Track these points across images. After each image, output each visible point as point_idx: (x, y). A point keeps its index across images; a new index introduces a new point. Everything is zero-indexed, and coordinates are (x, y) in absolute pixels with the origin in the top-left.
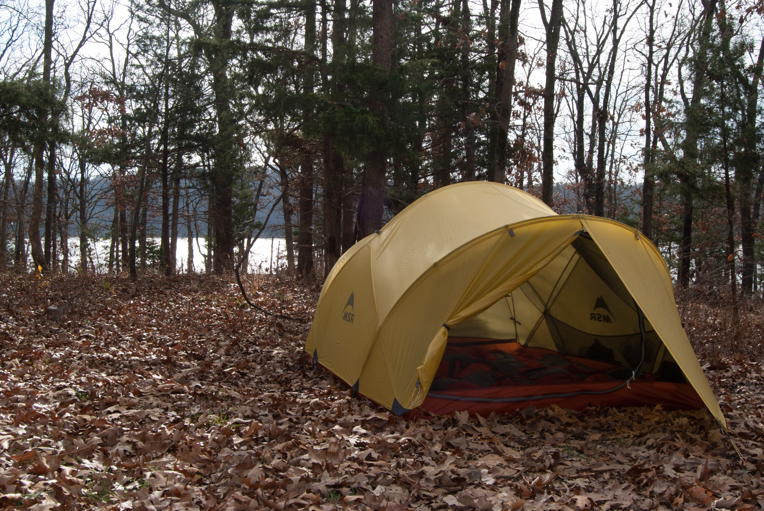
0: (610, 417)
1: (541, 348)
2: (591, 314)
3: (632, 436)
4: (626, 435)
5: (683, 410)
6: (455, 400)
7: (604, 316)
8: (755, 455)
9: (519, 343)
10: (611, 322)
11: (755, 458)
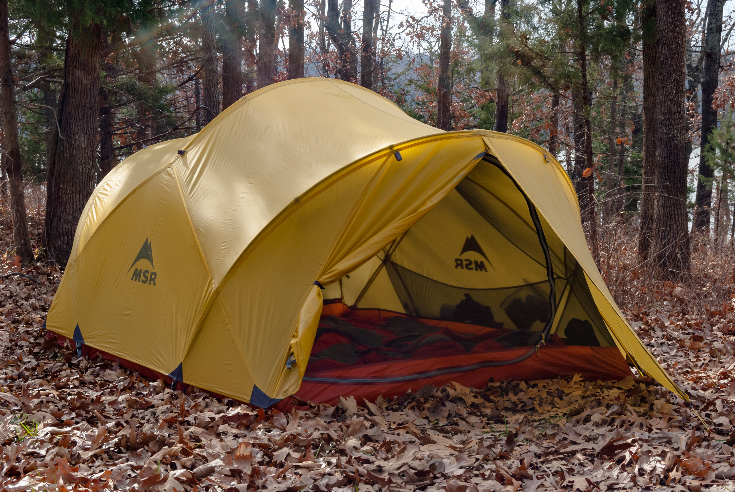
0: (523, 393)
1: (379, 310)
2: (457, 260)
3: (560, 415)
4: (553, 414)
5: (603, 380)
6: (333, 383)
7: (476, 262)
8: (721, 425)
9: (344, 304)
10: (486, 270)
11: (720, 428)
